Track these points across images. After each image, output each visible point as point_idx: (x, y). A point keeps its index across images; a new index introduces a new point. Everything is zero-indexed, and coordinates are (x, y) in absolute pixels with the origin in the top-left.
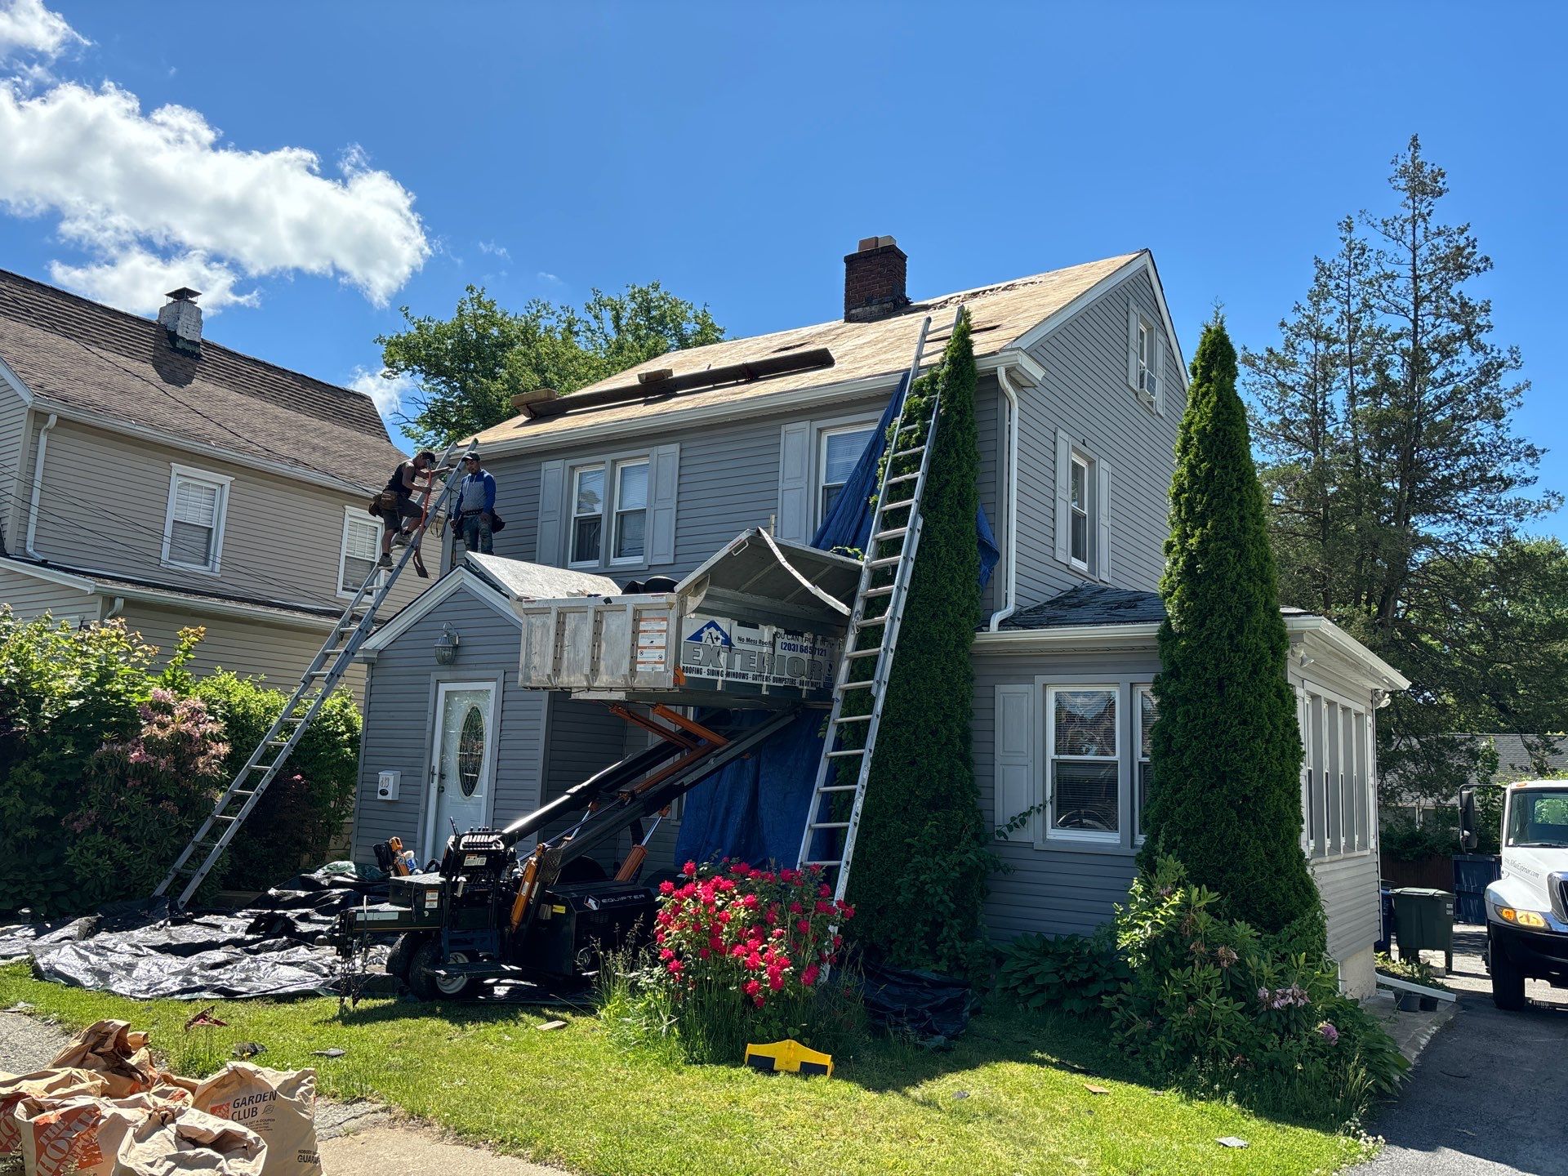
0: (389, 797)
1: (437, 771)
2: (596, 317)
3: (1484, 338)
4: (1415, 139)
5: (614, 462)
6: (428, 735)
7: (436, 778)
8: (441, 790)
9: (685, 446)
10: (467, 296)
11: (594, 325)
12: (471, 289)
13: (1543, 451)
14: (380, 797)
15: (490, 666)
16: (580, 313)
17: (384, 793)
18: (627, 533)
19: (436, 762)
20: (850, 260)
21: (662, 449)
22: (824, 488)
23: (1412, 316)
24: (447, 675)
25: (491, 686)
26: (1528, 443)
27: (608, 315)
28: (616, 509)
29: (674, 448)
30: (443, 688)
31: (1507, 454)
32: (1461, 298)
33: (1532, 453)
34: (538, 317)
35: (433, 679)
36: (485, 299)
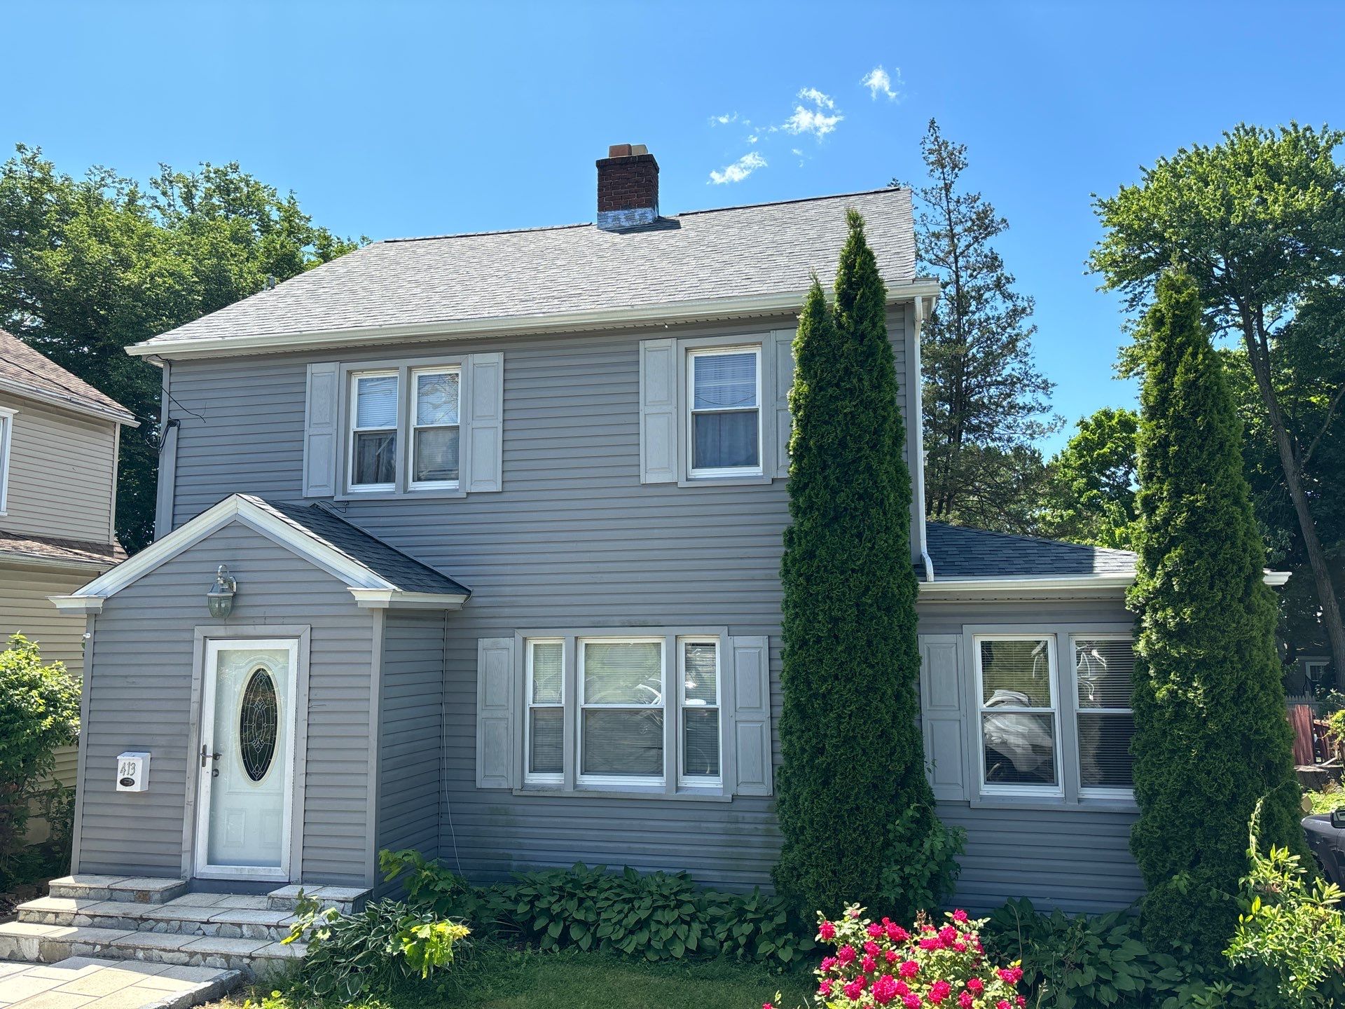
0: (136, 788)
1: (210, 752)
2: (164, 194)
3: (1010, 288)
4: (933, 122)
5: (410, 369)
6: (194, 707)
7: (209, 761)
8: (215, 773)
9: (510, 356)
10: (19, 157)
11: (163, 201)
12: (20, 148)
13: (1053, 385)
14: (120, 788)
15: (286, 621)
16: (144, 188)
17: (126, 782)
18: (426, 452)
19: (208, 738)
20: (601, 165)
21: (479, 358)
22: (693, 413)
23: (954, 268)
24: (221, 631)
25: (291, 645)
26: (1044, 378)
27: (177, 191)
28: (414, 423)
29: (497, 358)
30: (214, 647)
31: (1028, 386)
32: (992, 253)
33: (1045, 386)
34: (101, 185)
35: (199, 633)
36: (41, 159)
